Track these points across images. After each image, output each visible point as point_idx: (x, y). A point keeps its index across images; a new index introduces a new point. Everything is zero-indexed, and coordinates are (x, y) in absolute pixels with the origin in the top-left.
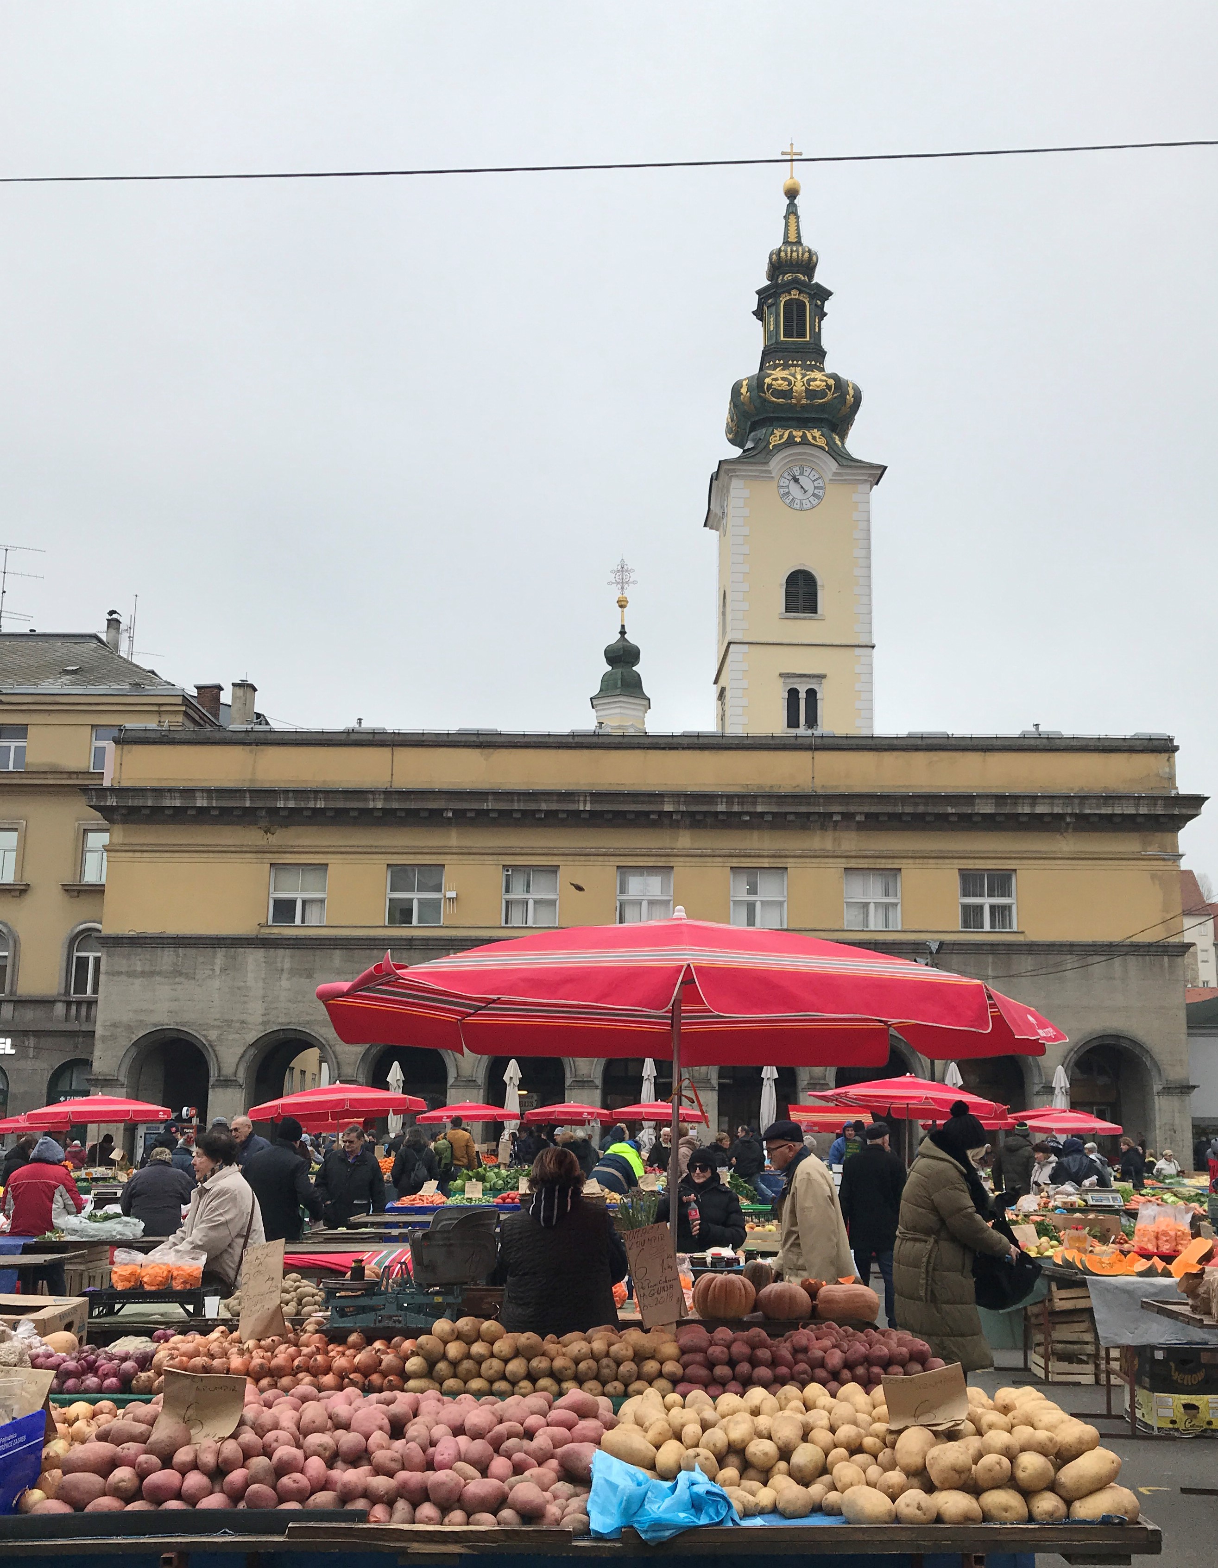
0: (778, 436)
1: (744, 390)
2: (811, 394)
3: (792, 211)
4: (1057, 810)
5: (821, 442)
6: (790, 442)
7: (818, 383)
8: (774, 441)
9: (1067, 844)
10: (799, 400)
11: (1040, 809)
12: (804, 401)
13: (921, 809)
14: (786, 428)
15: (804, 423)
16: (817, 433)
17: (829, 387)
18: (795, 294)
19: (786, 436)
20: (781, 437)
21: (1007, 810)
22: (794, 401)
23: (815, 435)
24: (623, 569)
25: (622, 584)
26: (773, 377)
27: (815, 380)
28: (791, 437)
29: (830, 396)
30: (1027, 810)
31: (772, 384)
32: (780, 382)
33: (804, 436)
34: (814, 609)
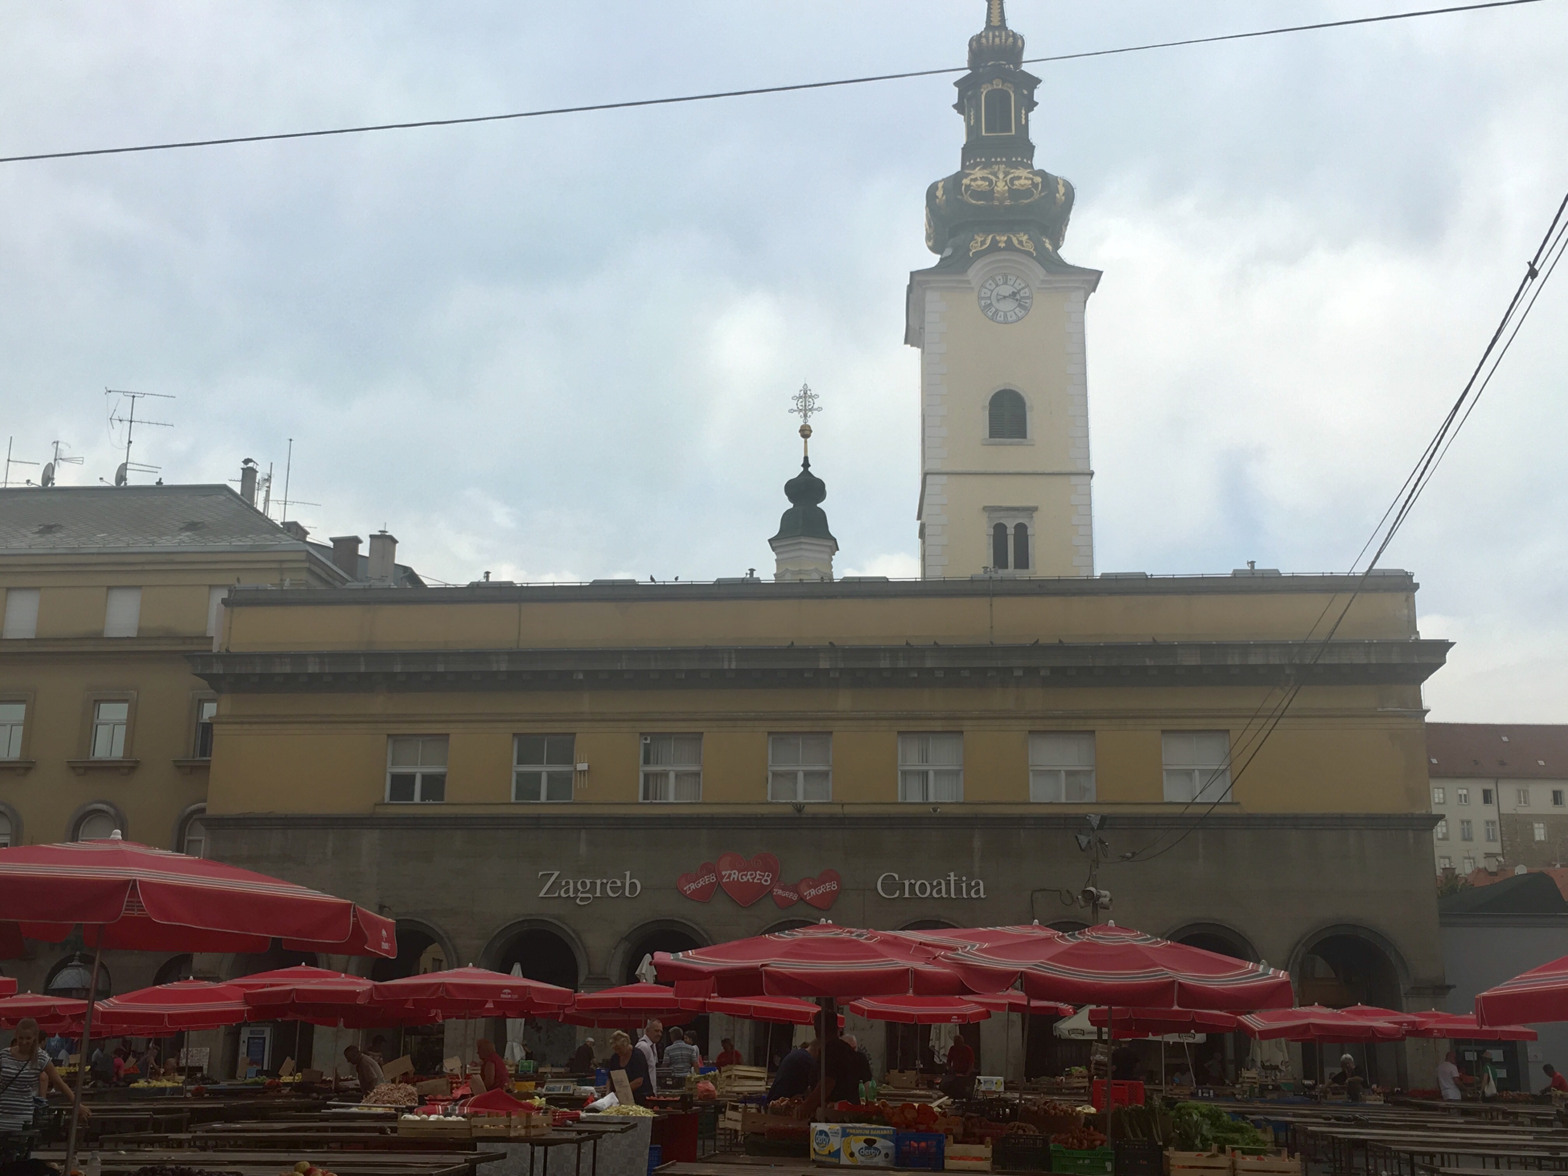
0: (979, 242)
1: (939, 193)
2: (1014, 193)
4: (1274, 660)
5: (1030, 247)
6: (994, 248)
8: (975, 247)
10: (1002, 202)
11: (1253, 660)
12: (1007, 203)
13: (1115, 661)
14: (988, 233)
15: (1009, 226)
16: (1025, 238)
18: (998, 84)
19: (988, 242)
20: (983, 243)
21: (1215, 661)
22: (996, 203)
23: (1022, 239)
24: (805, 395)
25: (806, 411)
26: (973, 177)
27: (1019, 178)
28: (994, 242)
29: (1036, 196)
30: (1237, 661)
31: (970, 185)
32: (979, 182)
33: (1009, 242)
34: (1022, 434)
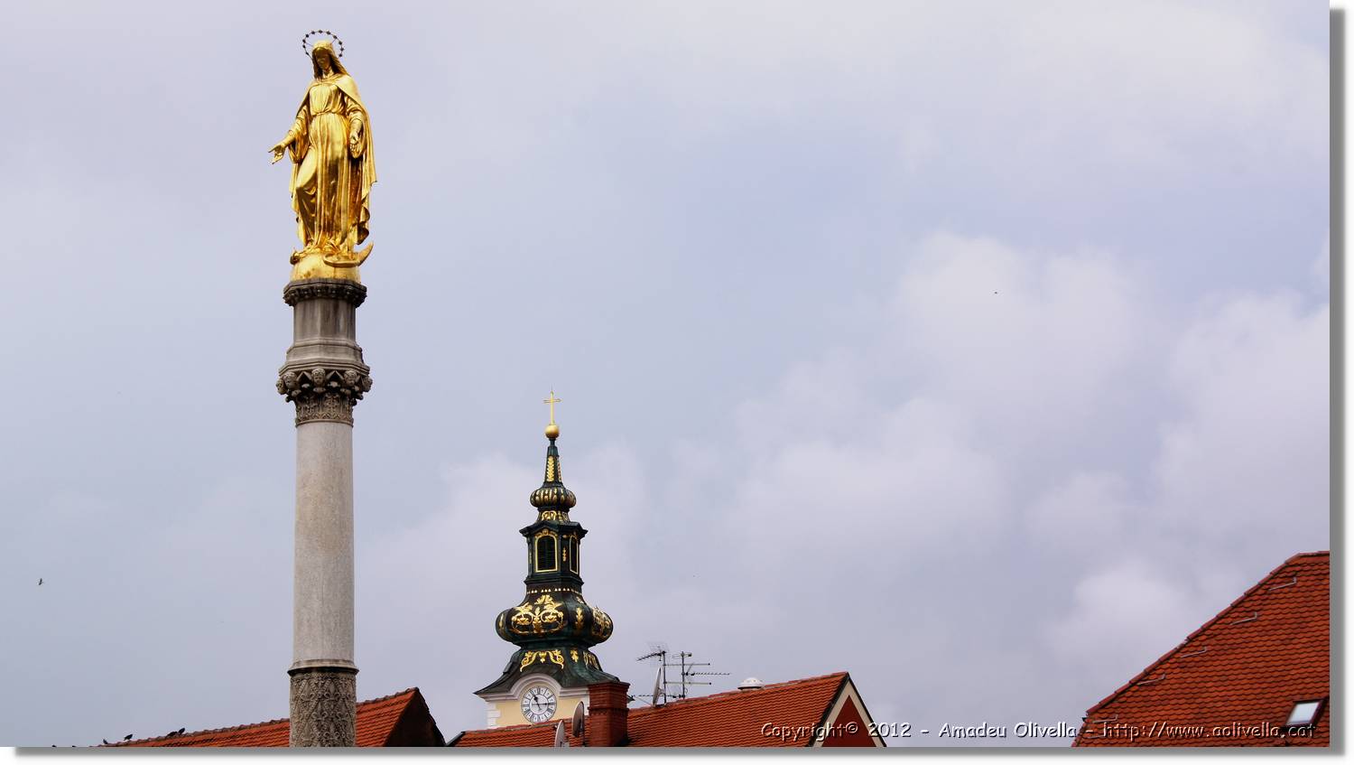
0: (529, 657)
2: (547, 625)
3: (553, 452)
5: (560, 661)
6: (537, 664)
7: (551, 617)
8: (525, 663)
10: (539, 630)
14: (533, 651)
16: (557, 653)
18: (546, 533)
19: (533, 659)
20: (530, 659)
22: (535, 632)
23: (555, 655)
26: (518, 615)
27: (549, 614)
28: (538, 658)
29: (561, 626)
31: (517, 621)
32: (523, 619)
33: (547, 657)
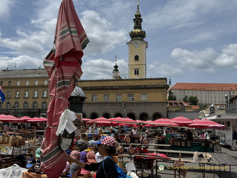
0: (135, 38)
2: (138, 33)
3: (138, 8)
4: (151, 87)
5: (140, 39)
6: (136, 39)
8: (134, 39)
9: (153, 90)
11: (149, 87)
13: (136, 87)
14: (135, 37)
15: (138, 36)
17: (140, 32)
18: (137, 20)
21: (145, 87)
22: (136, 34)
23: (139, 38)
24: (116, 56)
25: (116, 58)
28: (136, 38)
29: (140, 33)
30: (148, 87)
34: (138, 60)
